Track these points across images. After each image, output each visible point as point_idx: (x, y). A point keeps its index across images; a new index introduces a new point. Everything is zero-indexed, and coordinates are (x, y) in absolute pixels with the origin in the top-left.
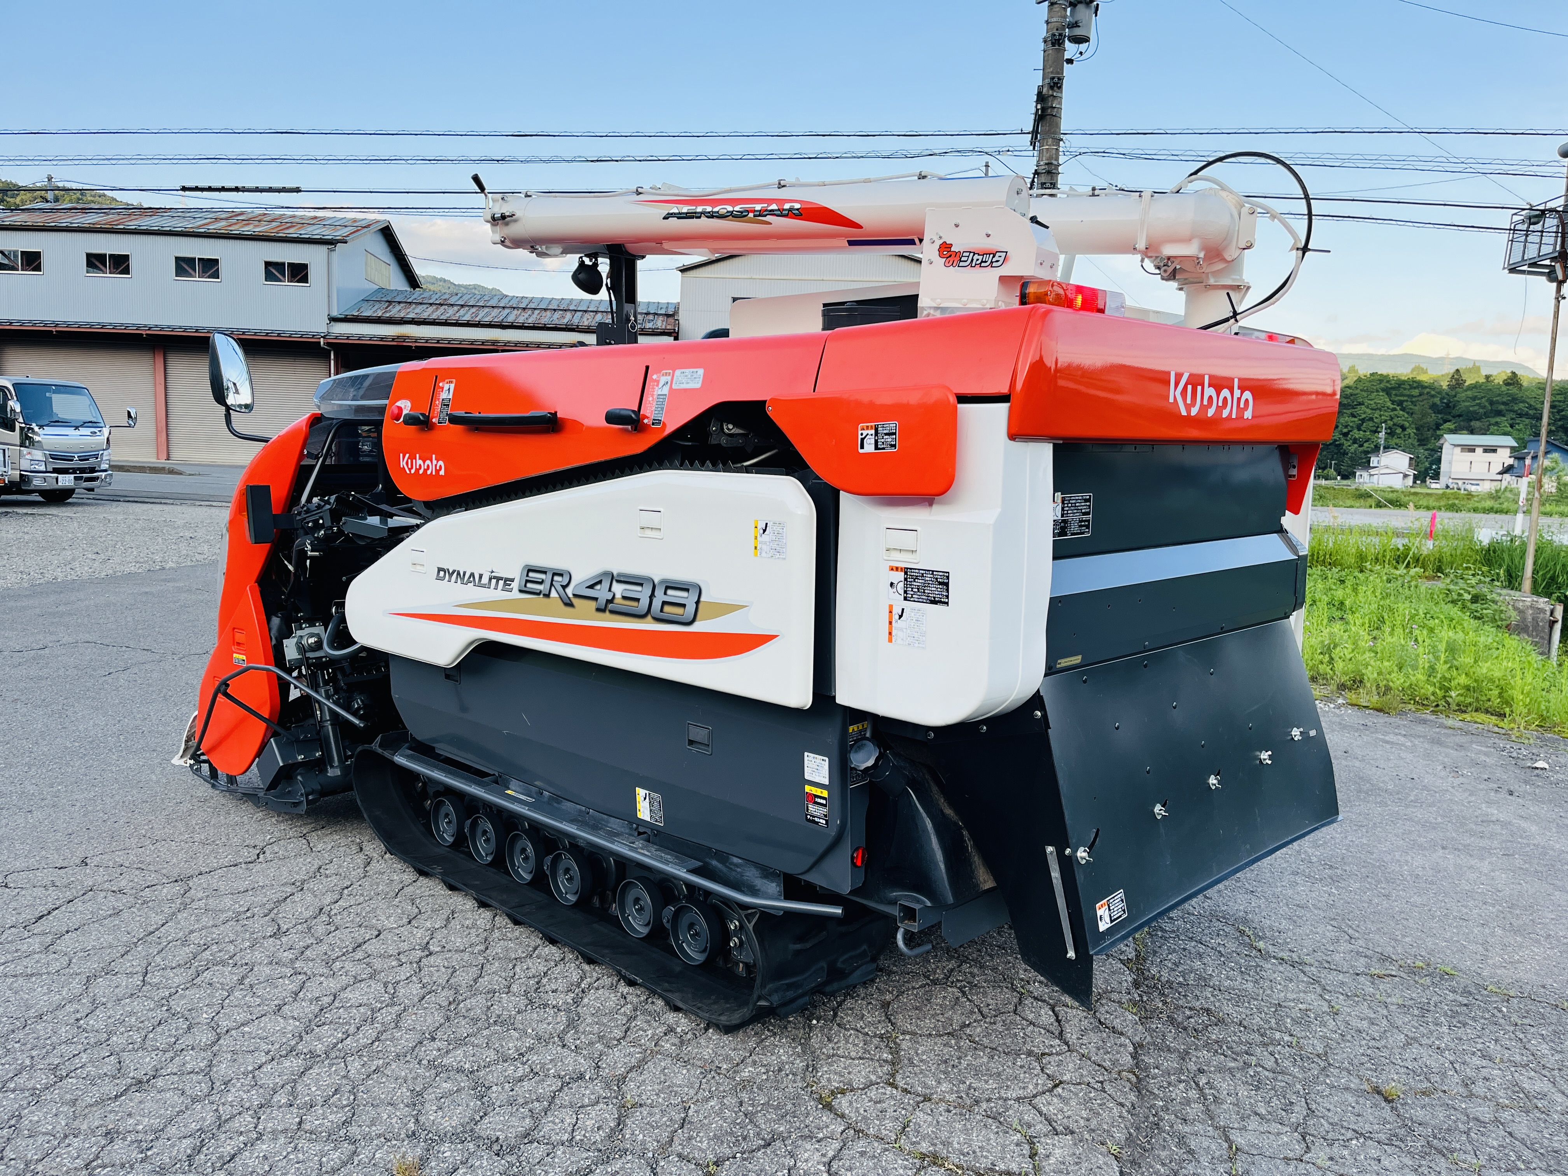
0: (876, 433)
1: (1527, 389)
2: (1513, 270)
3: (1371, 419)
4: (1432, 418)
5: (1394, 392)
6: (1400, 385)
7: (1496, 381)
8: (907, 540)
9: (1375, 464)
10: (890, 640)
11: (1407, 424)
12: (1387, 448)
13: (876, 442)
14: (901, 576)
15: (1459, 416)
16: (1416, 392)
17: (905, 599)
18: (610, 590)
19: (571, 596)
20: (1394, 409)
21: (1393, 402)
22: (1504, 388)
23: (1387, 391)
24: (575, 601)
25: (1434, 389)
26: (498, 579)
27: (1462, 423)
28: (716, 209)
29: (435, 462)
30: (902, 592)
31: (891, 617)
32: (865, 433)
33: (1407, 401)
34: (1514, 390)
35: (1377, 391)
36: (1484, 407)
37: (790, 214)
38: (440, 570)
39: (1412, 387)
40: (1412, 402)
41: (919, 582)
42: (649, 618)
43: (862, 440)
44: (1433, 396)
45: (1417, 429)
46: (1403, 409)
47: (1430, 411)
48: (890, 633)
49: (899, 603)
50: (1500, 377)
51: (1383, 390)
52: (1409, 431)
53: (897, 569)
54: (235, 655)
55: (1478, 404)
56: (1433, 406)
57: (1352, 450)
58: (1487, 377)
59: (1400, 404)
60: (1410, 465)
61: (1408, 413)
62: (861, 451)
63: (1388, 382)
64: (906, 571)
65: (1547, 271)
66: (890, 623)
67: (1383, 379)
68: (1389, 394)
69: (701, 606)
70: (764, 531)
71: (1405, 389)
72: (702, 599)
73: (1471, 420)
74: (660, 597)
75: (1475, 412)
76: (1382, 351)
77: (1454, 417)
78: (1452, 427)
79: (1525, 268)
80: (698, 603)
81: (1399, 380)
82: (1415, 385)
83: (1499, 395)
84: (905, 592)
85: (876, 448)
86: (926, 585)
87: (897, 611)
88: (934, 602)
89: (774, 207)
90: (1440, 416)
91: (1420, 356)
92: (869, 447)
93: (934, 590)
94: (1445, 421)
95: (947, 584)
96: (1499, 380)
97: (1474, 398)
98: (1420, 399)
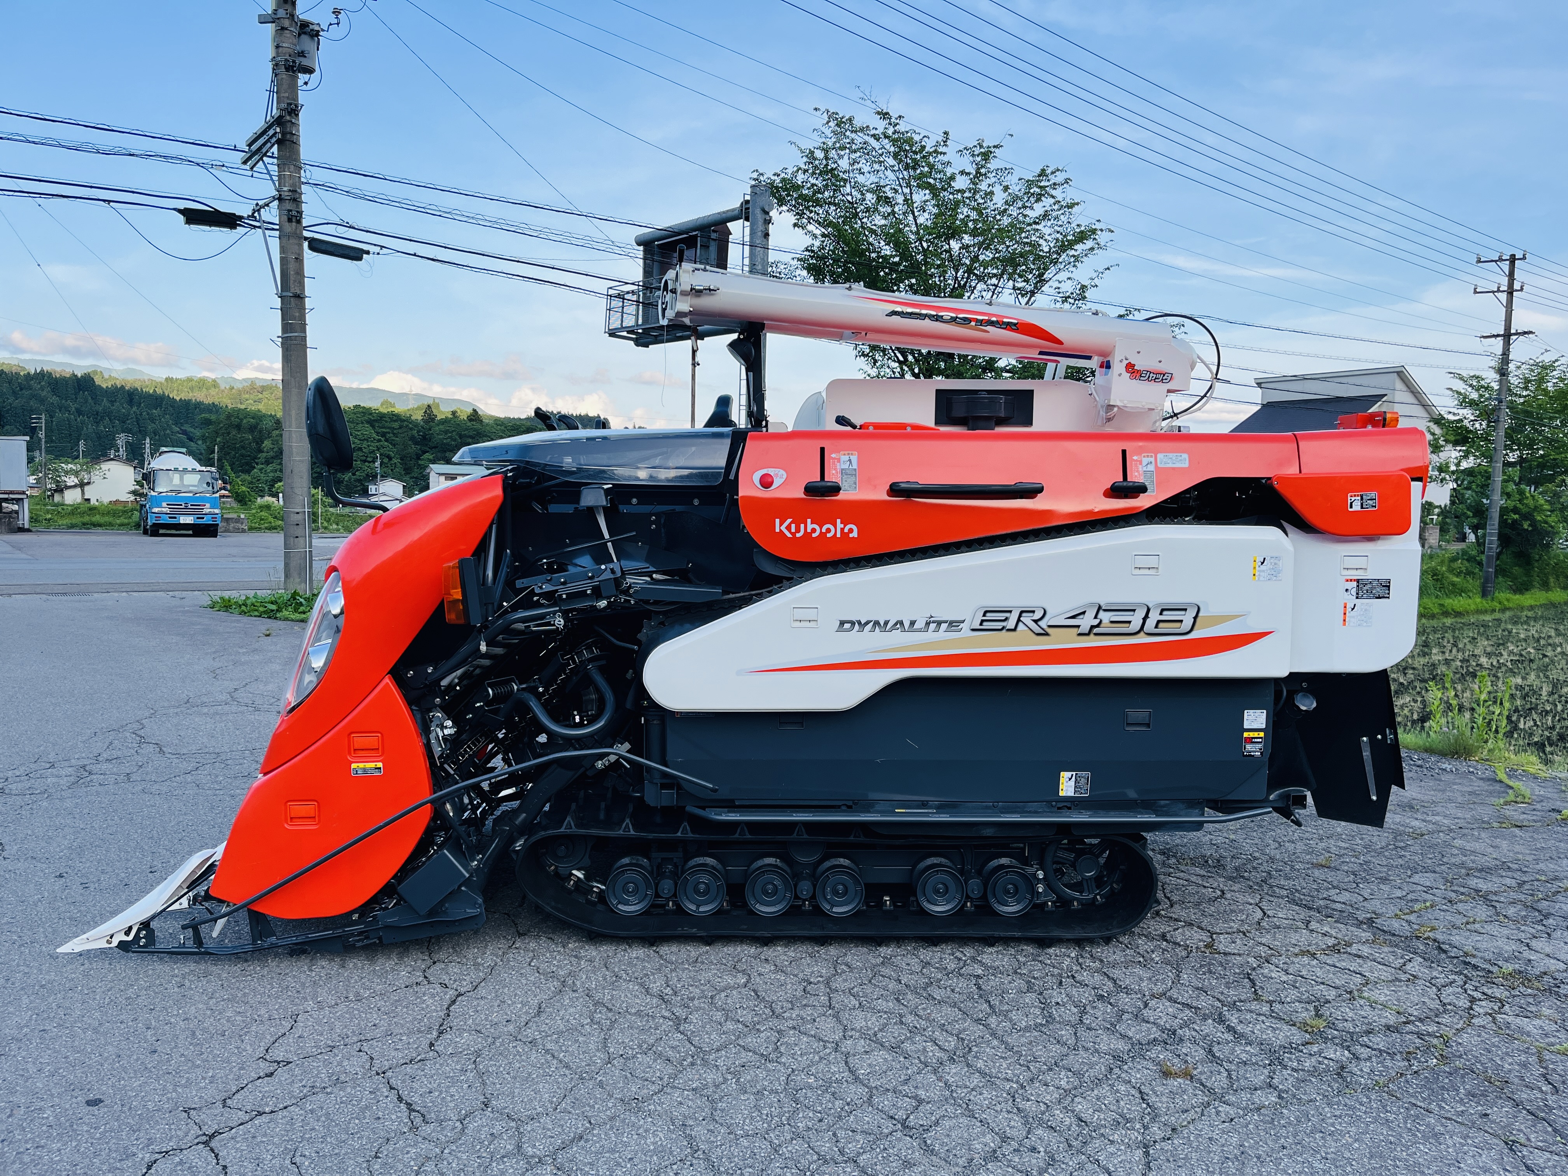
0: (1362, 499)
1: (487, 425)
2: (612, 334)
3: (360, 449)
4: (413, 449)
5: (377, 425)
6: (382, 417)
7: (462, 418)
8: (1360, 562)
9: (374, 492)
10: (1344, 624)
11: (393, 455)
12: (384, 477)
13: (1362, 504)
14: (1355, 584)
15: (435, 447)
16: (396, 425)
17: (1357, 598)
18: (1096, 617)
19: (1045, 627)
20: (379, 441)
21: (378, 433)
22: (469, 424)
23: (371, 423)
24: (1049, 631)
25: (410, 423)
26: (939, 623)
27: (439, 454)
28: (940, 314)
29: (840, 525)
30: (1355, 594)
31: (1345, 610)
32: (1353, 499)
33: (389, 433)
34: (477, 426)
35: (362, 423)
36: (455, 440)
37: (1008, 326)
38: (842, 623)
39: (392, 421)
40: (394, 434)
41: (1368, 587)
42: (1142, 633)
43: (1351, 503)
44: (411, 429)
45: (402, 459)
46: (386, 440)
47: (410, 443)
48: (1344, 620)
49: (1351, 600)
50: (464, 413)
51: (368, 422)
52: (395, 461)
53: (1351, 580)
54: (354, 766)
55: (450, 437)
56: (412, 438)
57: (346, 479)
58: (454, 413)
59: (384, 435)
60: (404, 493)
61: (391, 443)
62: (1350, 510)
63: (371, 414)
64: (1358, 581)
65: (634, 336)
66: (1345, 614)
67: (366, 411)
68: (373, 427)
69: (1198, 620)
70: (1262, 563)
71: (386, 422)
72: (1200, 614)
73: (445, 452)
74: (1154, 616)
75: (448, 444)
76: (355, 385)
77: (431, 448)
78: (431, 457)
79: (625, 334)
80: (1195, 618)
81: (380, 413)
82: (395, 418)
83: (467, 429)
84: (1357, 594)
85: (1362, 507)
86: (1373, 588)
87: (1350, 606)
88: (1379, 598)
89: (994, 319)
90: (419, 447)
91: (384, 391)
92: (1357, 507)
93: (1379, 591)
94: (424, 452)
95: (1389, 587)
96: (464, 416)
97: (446, 432)
98: (400, 431)
